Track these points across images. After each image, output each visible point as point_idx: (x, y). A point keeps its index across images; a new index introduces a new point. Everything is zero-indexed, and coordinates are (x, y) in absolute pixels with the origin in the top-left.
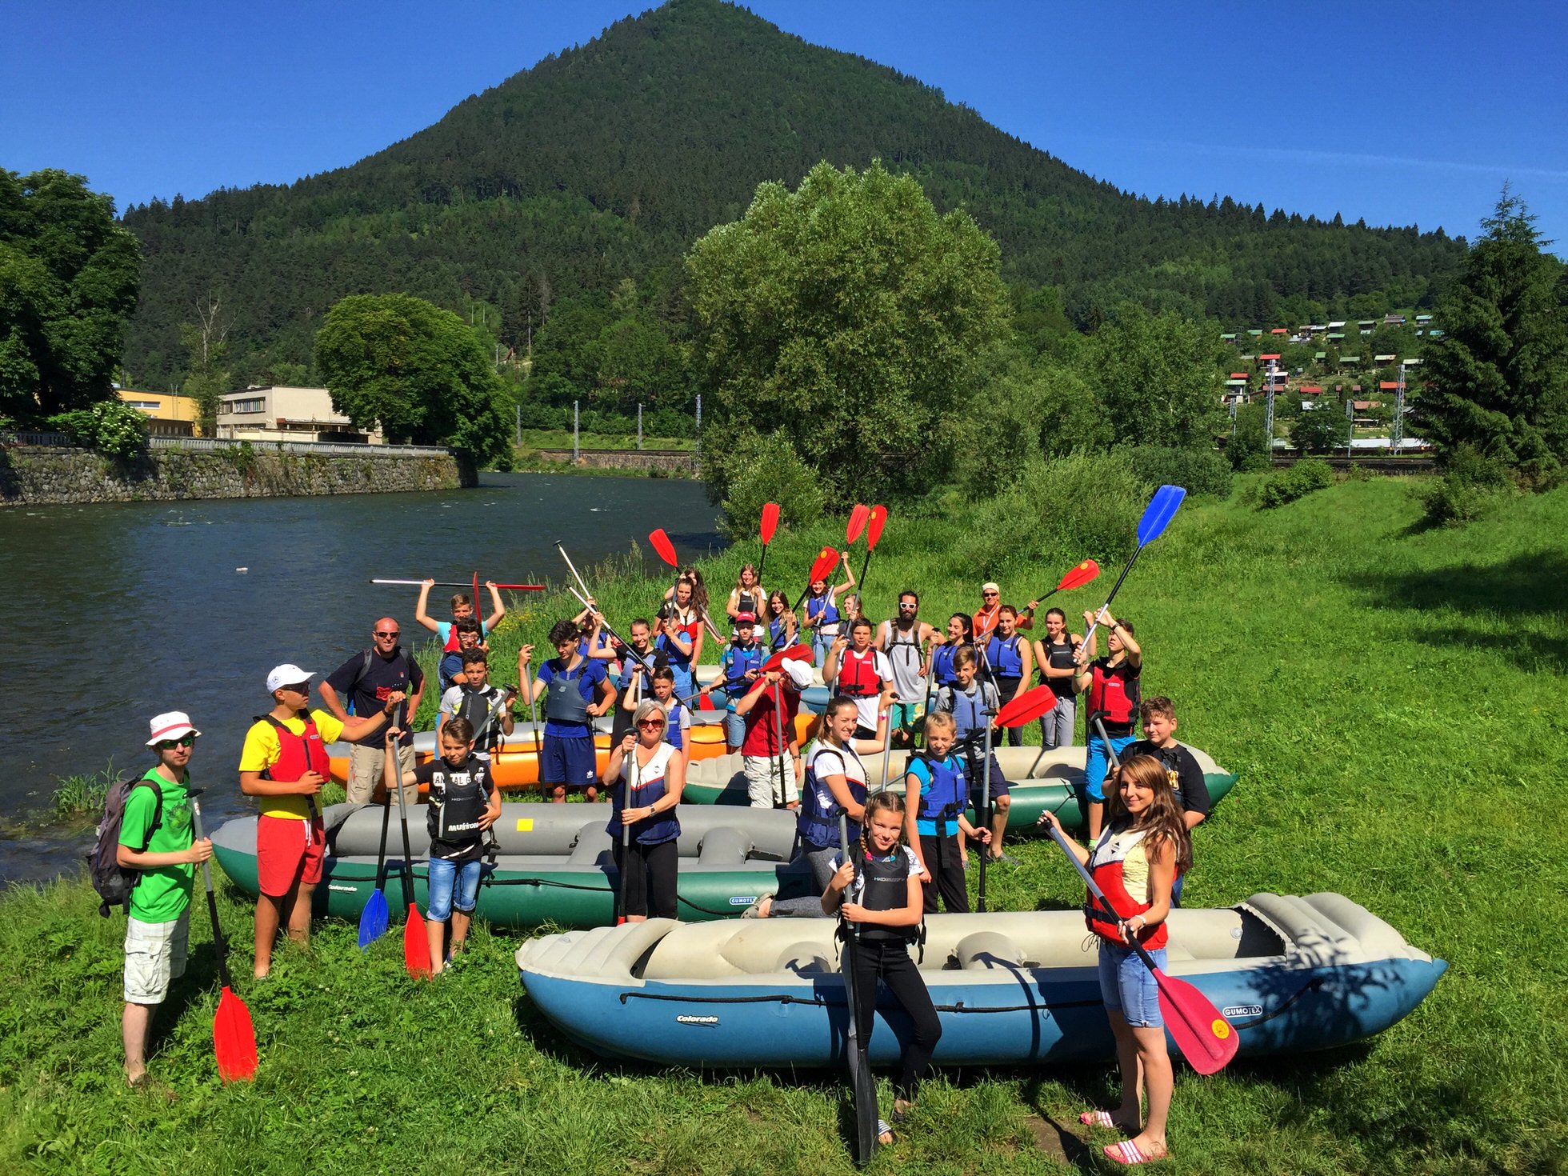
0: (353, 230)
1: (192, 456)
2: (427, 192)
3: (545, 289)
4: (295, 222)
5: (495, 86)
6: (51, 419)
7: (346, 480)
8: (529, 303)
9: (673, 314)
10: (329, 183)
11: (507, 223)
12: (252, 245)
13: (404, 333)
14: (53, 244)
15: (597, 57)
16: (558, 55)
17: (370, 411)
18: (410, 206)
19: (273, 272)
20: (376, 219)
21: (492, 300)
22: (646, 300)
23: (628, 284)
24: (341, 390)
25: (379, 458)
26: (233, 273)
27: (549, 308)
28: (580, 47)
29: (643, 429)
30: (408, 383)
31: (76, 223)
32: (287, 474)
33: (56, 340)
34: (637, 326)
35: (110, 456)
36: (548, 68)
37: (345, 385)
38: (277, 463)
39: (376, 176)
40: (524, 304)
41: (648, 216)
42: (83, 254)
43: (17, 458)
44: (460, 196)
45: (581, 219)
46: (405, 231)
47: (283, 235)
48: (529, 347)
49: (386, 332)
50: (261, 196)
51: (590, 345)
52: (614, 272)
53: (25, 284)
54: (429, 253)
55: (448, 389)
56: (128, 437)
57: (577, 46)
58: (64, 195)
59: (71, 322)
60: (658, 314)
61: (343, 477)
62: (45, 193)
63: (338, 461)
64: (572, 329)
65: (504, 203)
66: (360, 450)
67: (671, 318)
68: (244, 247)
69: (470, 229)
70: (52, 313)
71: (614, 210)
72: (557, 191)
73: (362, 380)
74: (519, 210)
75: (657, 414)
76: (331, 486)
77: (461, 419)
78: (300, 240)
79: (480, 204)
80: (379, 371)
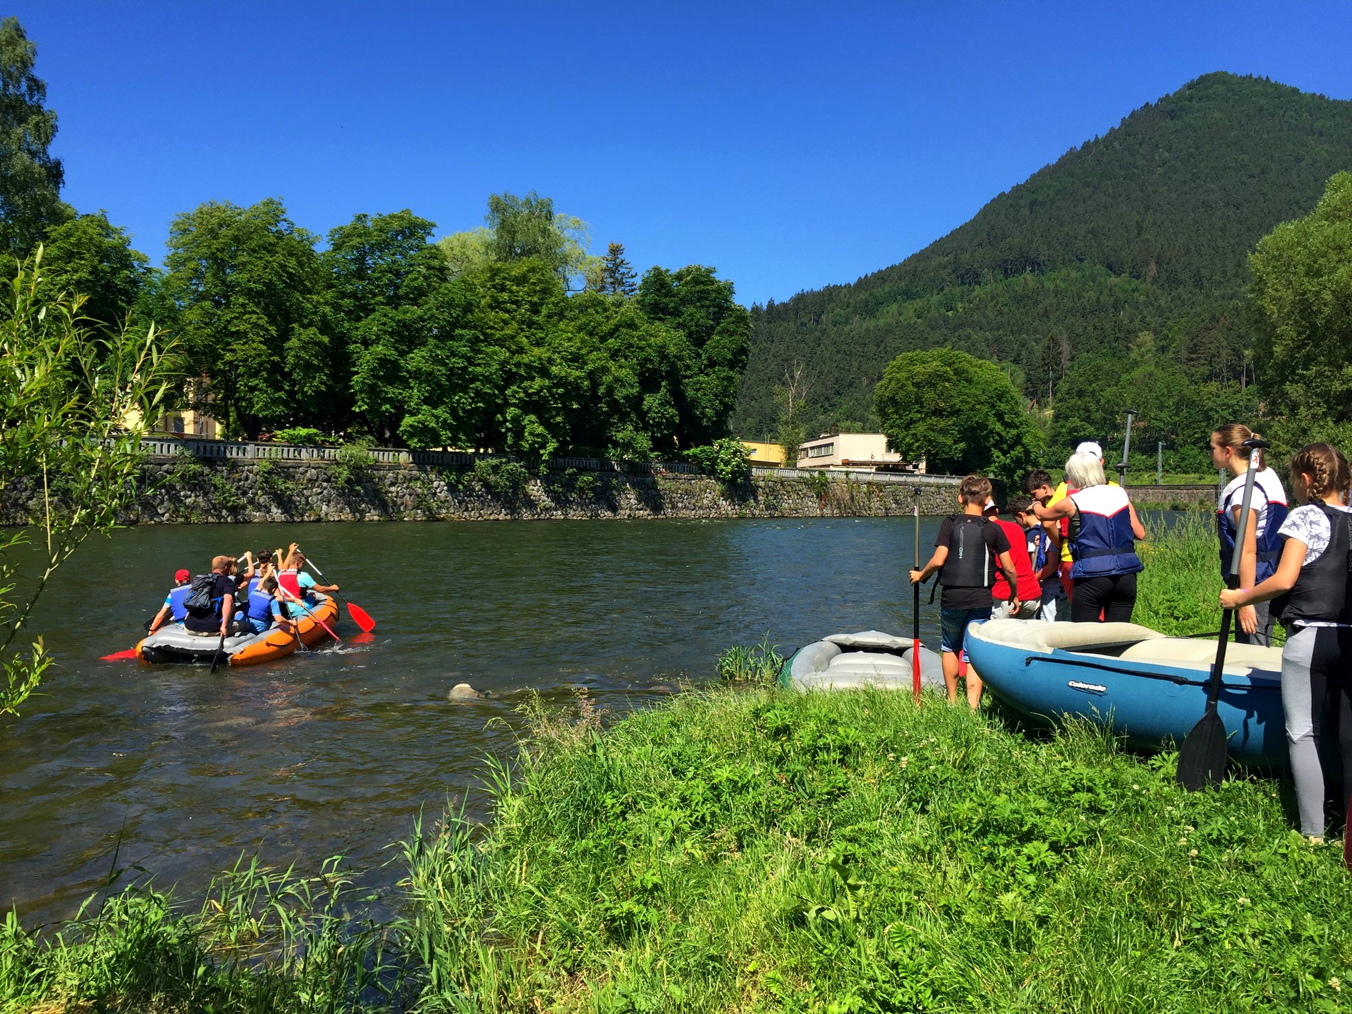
0: (900, 314)
1: (782, 483)
2: (962, 277)
3: (1066, 348)
4: (855, 312)
5: (1022, 182)
6: (685, 452)
7: (898, 504)
8: (1051, 360)
9: (1192, 360)
10: (883, 278)
11: (1030, 294)
12: (823, 331)
13: (948, 380)
14: (692, 320)
15: (1116, 144)
16: (1079, 148)
17: (918, 447)
18: (947, 290)
19: (838, 352)
20: (919, 303)
21: (1016, 361)
22: (1163, 350)
23: (1146, 337)
24: (895, 431)
25: (926, 486)
26: (808, 355)
27: (1069, 364)
28: (1100, 137)
29: (1163, 466)
30: (950, 423)
31: (708, 303)
32: (852, 498)
33: (690, 393)
34: (1158, 373)
35: (724, 481)
36: (1071, 161)
37: (898, 426)
38: (845, 489)
39: (920, 269)
40: (1047, 361)
41: (1164, 275)
42: (712, 326)
43: (662, 482)
44: (990, 277)
45: (1100, 284)
46: (943, 310)
47: (847, 322)
48: (1050, 399)
49: (932, 381)
50: (831, 293)
51: (1109, 392)
52: (1132, 327)
53: (672, 350)
54: (960, 326)
55: (986, 427)
56: (737, 466)
57: (1097, 138)
58: (702, 283)
59: (701, 379)
60: (1177, 360)
61: (896, 502)
62: (687, 283)
63: (893, 488)
64: (1092, 378)
65: (1028, 278)
66: (910, 479)
67: (1192, 363)
68: (817, 334)
69: (997, 303)
70: (688, 373)
71: (1131, 273)
72: (1077, 264)
73: (912, 422)
74: (1042, 283)
75: (1177, 451)
76: (886, 509)
77: (996, 453)
78: (858, 325)
79: (1007, 282)
80: (926, 414)
